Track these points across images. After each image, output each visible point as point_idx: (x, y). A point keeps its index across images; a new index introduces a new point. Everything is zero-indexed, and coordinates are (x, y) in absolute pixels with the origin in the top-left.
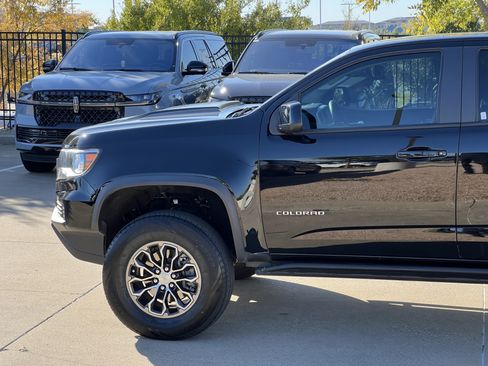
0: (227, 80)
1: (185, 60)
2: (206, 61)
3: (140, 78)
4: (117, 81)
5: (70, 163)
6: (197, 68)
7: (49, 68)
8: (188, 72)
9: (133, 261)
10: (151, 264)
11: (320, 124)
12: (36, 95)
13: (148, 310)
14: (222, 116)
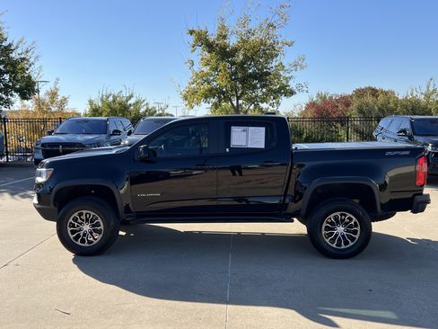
0: (129, 137)
1: (111, 129)
2: (121, 130)
3: (90, 137)
4: (80, 138)
5: (40, 175)
6: (117, 132)
7: (50, 133)
8: (113, 135)
9: (71, 220)
10: (79, 221)
11: (158, 155)
12: (43, 145)
13: (79, 243)
14: (114, 152)
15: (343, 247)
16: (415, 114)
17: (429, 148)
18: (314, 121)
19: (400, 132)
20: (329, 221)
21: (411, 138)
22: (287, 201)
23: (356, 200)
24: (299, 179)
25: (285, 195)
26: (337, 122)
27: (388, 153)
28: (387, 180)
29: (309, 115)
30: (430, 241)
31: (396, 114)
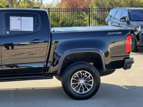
15: (84, 92)
16: (132, 6)
17: (139, 29)
18: (67, 11)
19: (122, 19)
20: (75, 77)
21: (128, 23)
22: (49, 65)
23: (91, 63)
24: (56, 51)
25: (47, 61)
26: (83, 11)
27: (109, 33)
28: (109, 51)
29: (64, 7)
30: (136, 86)
31: (121, 6)
